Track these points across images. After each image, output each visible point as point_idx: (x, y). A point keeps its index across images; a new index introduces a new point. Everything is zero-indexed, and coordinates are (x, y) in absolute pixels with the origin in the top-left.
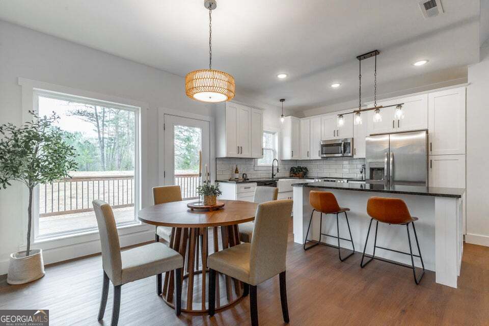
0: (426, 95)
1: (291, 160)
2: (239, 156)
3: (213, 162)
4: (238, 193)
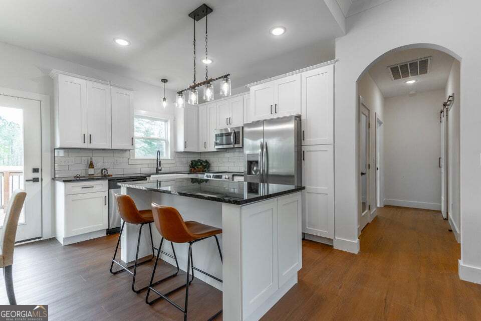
2: (87, 145)
3: (48, 155)
4: (67, 195)
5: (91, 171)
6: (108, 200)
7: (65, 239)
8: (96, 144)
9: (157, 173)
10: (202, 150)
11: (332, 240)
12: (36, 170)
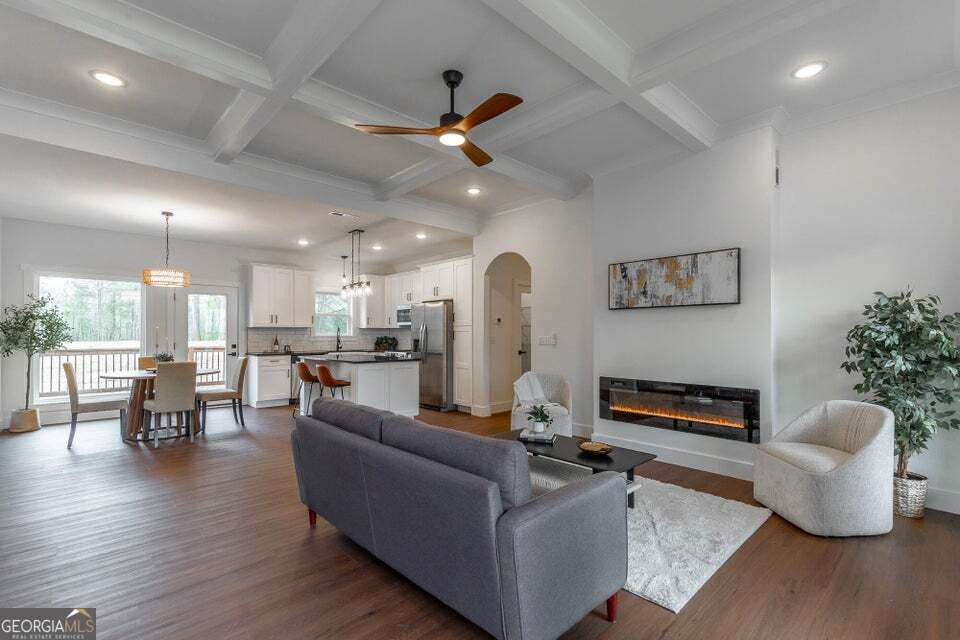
0: (451, 263)
1: (368, 329)
2: (274, 325)
3: (243, 334)
4: (260, 367)
5: (276, 348)
6: (290, 373)
7: (258, 402)
8: (281, 324)
9: (338, 351)
10: (387, 326)
11: (470, 408)
12: (234, 346)
